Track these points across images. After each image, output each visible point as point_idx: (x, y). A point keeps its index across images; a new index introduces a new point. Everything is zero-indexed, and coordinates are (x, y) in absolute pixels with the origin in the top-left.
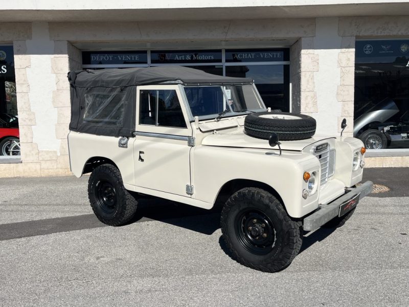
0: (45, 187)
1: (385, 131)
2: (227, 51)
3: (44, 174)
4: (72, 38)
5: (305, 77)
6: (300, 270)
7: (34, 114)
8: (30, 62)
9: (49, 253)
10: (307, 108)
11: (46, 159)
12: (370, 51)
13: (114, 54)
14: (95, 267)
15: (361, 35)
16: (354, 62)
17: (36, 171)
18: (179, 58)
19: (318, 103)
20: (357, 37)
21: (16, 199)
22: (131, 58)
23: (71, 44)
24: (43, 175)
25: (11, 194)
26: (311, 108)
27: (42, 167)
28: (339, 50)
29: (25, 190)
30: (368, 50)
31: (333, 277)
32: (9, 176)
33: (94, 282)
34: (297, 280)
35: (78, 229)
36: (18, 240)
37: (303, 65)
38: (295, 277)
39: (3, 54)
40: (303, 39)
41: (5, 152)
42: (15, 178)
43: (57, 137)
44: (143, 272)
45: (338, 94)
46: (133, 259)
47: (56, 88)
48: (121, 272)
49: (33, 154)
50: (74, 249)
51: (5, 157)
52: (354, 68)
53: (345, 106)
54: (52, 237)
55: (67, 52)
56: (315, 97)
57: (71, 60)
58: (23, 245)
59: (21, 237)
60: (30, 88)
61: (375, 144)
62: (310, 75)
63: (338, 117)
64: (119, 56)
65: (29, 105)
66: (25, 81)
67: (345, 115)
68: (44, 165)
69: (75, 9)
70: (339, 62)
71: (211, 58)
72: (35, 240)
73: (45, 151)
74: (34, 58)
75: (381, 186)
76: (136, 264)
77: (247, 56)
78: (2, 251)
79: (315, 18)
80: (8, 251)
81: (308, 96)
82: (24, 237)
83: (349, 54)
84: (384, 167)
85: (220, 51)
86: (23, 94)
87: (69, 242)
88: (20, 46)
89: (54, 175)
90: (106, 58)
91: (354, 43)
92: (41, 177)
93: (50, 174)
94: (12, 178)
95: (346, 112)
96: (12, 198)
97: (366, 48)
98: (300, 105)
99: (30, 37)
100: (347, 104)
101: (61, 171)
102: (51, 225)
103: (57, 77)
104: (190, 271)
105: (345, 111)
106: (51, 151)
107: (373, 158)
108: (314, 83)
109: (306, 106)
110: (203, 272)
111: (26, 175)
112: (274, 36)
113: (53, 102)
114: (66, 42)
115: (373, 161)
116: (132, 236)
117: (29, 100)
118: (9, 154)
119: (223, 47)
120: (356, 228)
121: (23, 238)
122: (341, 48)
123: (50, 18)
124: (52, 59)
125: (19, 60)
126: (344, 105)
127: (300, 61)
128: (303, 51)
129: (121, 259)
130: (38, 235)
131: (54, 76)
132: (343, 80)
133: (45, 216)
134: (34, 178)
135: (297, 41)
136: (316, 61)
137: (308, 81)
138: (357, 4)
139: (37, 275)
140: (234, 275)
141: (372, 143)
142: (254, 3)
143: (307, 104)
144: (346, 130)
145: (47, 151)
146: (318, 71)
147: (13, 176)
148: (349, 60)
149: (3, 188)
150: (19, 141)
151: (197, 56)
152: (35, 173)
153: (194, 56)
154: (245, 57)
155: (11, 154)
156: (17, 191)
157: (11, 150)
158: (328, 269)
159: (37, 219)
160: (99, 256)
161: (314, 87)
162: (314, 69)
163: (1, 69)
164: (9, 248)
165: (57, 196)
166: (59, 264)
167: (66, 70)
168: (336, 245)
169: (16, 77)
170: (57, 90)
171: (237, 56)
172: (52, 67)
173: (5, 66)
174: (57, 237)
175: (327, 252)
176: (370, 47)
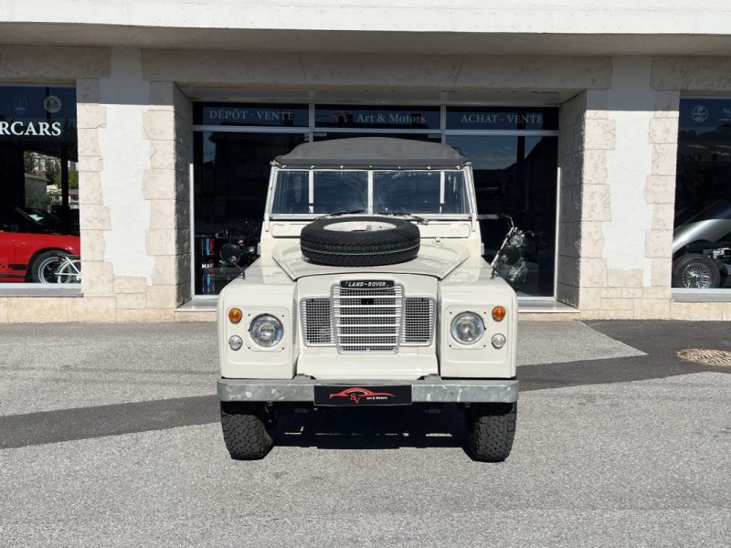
0: (130, 342)
1: (715, 257)
2: (450, 109)
3: (123, 317)
4: (183, 78)
5: (591, 158)
6: (657, 505)
7: (108, 210)
8: (105, 118)
9: (183, 463)
10: (592, 213)
11: (126, 291)
12: (704, 116)
13: (250, 109)
14: (278, 491)
15: (689, 89)
16: (677, 136)
17: (107, 311)
18: (364, 119)
19: (612, 204)
21: (84, 362)
22: (280, 116)
23: (178, 87)
24: (119, 320)
25: (73, 352)
26: (599, 213)
27: (119, 305)
28: (652, 113)
29: (96, 346)
30: (699, 115)
31: (724, 519)
32: (59, 321)
33: (286, 519)
34: (662, 526)
36: (117, 438)
37: (587, 138)
38: (654, 518)
39: (56, 103)
40: (589, 92)
41: (43, 277)
42: (72, 323)
43: (148, 253)
44: (371, 503)
45: (647, 190)
46: (342, 479)
47: (149, 165)
48: (331, 502)
49: (102, 281)
51: (44, 285)
52: (676, 146)
54: (178, 434)
55: (172, 101)
56: (606, 194)
57: (178, 116)
58: (129, 449)
59: (119, 433)
60: (102, 165)
61: (699, 279)
62: (599, 156)
63: (646, 231)
64: (259, 113)
65: (100, 194)
66: (94, 150)
67: (658, 227)
68: (123, 302)
70: (651, 134)
71: (420, 120)
72: (148, 438)
73: (125, 277)
74: (113, 111)
76: (351, 488)
77: (485, 119)
78: (95, 458)
79: (612, 57)
80: (106, 458)
81: (596, 192)
82: (126, 432)
83: (668, 122)
85: (437, 109)
86: (90, 174)
88: (88, 89)
89: (140, 320)
90: (236, 115)
91: (678, 101)
92: (116, 324)
93: (133, 318)
94: (63, 323)
95: (661, 223)
96: (78, 361)
97: (696, 112)
98: (580, 206)
99: (106, 74)
100: (663, 209)
101: (152, 312)
102: (167, 412)
103: (152, 145)
104: (456, 502)
105: (659, 220)
106: (137, 278)
107: (705, 305)
108: (606, 169)
109: (592, 210)
110: (482, 506)
111: (90, 318)
112: (538, 86)
113: (145, 189)
114: (172, 84)
115: (706, 308)
117: (100, 186)
118: (52, 280)
119: (443, 102)
120: (724, 429)
121: (124, 435)
122: (655, 109)
123: (147, 40)
124: (144, 113)
125: (86, 113)
126: (657, 211)
127: (583, 130)
128: (589, 114)
129: (321, 478)
130: (149, 429)
131: (148, 143)
132: (657, 167)
133: (150, 396)
134: (103, 324)
135: (577, 95)
136: (611, 132)
137: (596, 166)
138: (693, 35)
139: (176, 504)
141: (695, 277)
142: (513, 27)
143: (592, 206)
144: (659, 254)
145: (130, 277)
146: (614, 149)
147: (65, 321)
148: (667, 131)
149: (54, 341)
150: (79, 258)
151: (397, 116)
152: (106, 316)
153: (391, 116)
154: (480, 120)
155: (59, 280)
156: (81, 347)
157: (60, 273)
158: (708, 505)
159: (137, 399)
160: (278, 471)
161: (607, 176)
162: (606, 145)
163: (51, 129)
164: (105, 452)
165: (158, 359)
166: (209, 484)
167: (170, 134)
168: (702, 459)
169: (79, 144)
170: (152, 168)
171: (466, 118)
172: (143, 127)
173: (59, 124)
174: (187, 435)
175: (693, 473)
176: (704, 111)
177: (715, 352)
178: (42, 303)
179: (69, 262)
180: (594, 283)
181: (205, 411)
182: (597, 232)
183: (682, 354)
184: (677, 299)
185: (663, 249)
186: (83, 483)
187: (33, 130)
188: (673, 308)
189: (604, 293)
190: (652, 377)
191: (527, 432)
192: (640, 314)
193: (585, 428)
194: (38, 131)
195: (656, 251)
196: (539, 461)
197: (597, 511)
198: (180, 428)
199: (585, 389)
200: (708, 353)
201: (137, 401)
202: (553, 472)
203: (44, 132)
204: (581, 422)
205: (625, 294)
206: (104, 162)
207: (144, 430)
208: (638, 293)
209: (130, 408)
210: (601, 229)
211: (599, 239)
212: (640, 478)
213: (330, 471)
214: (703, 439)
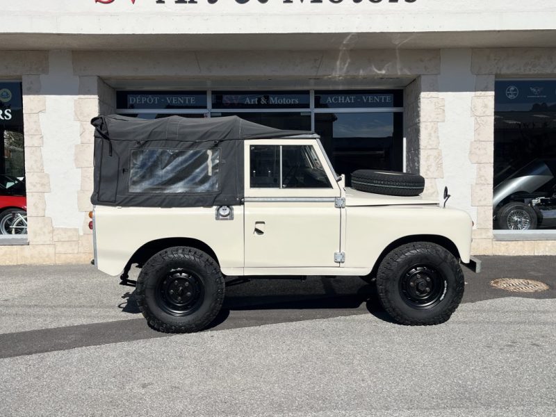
0: (62, 280)
1: (534, 205)
2: (317, 92)
3: (61, 260)
4: (105, 73)
5: (426, 129)
6: (438, 405)
7: (48, 176)
8: (45, 105)
9: (73, 377)
10: (428, 172)
11: (62, 240)
12: (515, 94)
13: (162, 96)
14: (141, 399)
15: (502, 73)
16: (493, 110)
17: (48, 256)
18: (251, 101)
19: (444, 165)
21: (21, 297)
22: (185, 101)
23: (102, 80)
24: (58, 262)
25: (14, 289)
26: (434, 172)
27: (57, 251)
28: (473, 94)
29: (34, 283)
30: (511, 93)
32: (11, 264)
35: (113, 342)
36: (28, 357)
37: (422, 113)
39: (8, 94)
40: (422, 77)
41: (4, 230)
42: (19, 266)
43: (79, 210)
44: (212, 407)
45: (471, 153)
46: (195, 388)
47: (80, 141)
49: (44, 233)
50: (109, 372)
51: (5, 236)
52: (493, 118)
53: (480, 170)
54: (76, 353)
55: (97, 91)
56: (439, 157)
57: (102, 103)
58: (34, 366)
59: (30, 353)
60: (43, 141)
61: (520, 222)
62: (432, 127)
63: (472, 185)
64: (168, 98)
65: (42, 165)
66: (37, 130)
67: (481, 182)
68: (60, 248)
69: (110, 33)
70: (473, 109)
71: (294, 101)
72: (52, 357)
73: (62, 228)
74: (51, 100)
75: (536, 283)
76: (200, 395)
77: (345, 99)
79: (440, 49)
80: (14, 374)
81: (430, 155)
82: (36, 352)
83: (486, 101)
84: (536, 254)
85: (307, 92)
86: (34, 149)
87: (100, 361)
88: (32, 83)
89: (74, 262)
90: (150, 101)
91: (493, 83)
92: (55, 265)
93: (68, 261)
94: (14, 266)
95: (483, 178)
96: (16, 295)
97: (509, 91)
98: (419, 167)
99: (45, 71)
100: (484, 167)
101: (83, 256)
102: (74, 336)
103: (82, 125)
104: (280, 405)
105: (481, 177)
106: (70, 229)
107: (520, 243)
108: (438, 137)
109: (428, 170)
110: (299, 409)
111: (35, 261)
113: (76, 160)
114: (96, 78)
115: (521, 245)
116: (191, 352)
117: (41, 158)
118: (10, 232)
119: (312, 87)
120: (509, 343)
121: (34, 355)
122: (475, 90)
123: (75, 44)
124: (75, 101)
125: (29, 102)
127: (419, 107)
128: (423, 94)
129: (178, 388)
130: (55, 350)
131: (78, 124)
132: (479, 134)
133: (64, 323)
134: (44, 266)
135: (415, 80)
136: (441, 109)
137: (430, 135)
138: (499, 31)
139: (57, 410)
140: (344, 412)
141: (517, 221)
142: (357, 28)
143: (428, 167)
144: (482, 203)
145: (66, 229)
146: (444, 121)
147: (15, 264)
148: (486, 106)
149: (3, 280)
150: (26, 215)
151: (276, 98)
152: (47, 259)
153: (271, 98)
154: (341, 101)
155: (13, 232)
156: (22, 285)
157: (14, 227)
158: (479, 405)
159: (53, 326)
160: (146, 382)
161: (439, 143)
162: (437, 118)
163: (3, 115)
164: (14, 369)
165: (80, 293)
168: (485, 368)
169: (25, 126)
170: (82, 143)
171: (330, 100)
172: (75, 112)
173: (10, 110)
174: (83, 354)
175: (474, 379)
176: (515, 90)
177: (521, 280)
181: (104, 334)
182: (432, 187)
183: (495, 283)
184: (498, 239)
185: (485, 199)
188: (495, 246)
191: (352, 347)
193: (399, 344)
195: (480, 200)
196: (355, 371)
197: (389, 412)
198: (80, 349)
200: (516, 282)
201: (53, 327)
202: (363, 380)
206: (45, 139)
207: (52, 350)
209: (45, 333)
210: (436, 184)
211: (434, 193)
212: (431, 384)
213: (187, 382)
214: (491, 351)
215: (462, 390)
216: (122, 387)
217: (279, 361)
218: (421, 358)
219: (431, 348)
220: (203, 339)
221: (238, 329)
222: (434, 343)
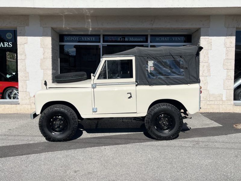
2: (151, 35)
4: (54, 26)
5: (203, 53)
7: (28, 73)
8: (27, 40)
9: (43, 167)
10: (203, 73)
13: (80, 37)
14: (74, 178)
15: (239, 27)
16: (235, 45)
17: (28, 109)
18: (121, 40)
19: (211, 70)
20: (237, 28)
21: (16, 128)
22: (90, 39)
23: (53, 29)
25: (13, 124)
26: (206, 73)
27: (32, 107)
28: (225, 37)
29: (22, 122)
32: (11, 113)
35: (59, 150)
36: (21, 156)
39: (10, 35)
40: (202, 29)
41: (8, 97)
42: (15, 114)
45: (224, 65)
46: (99, 173)
47: (43, 57)
49: (26, 99)
50: (59, 165)
51: (8, 100)
52: (235, 48)
54: (43, 155)
55: (50, 34)
56: (208, 66)
57: (53, 40)
58: (24, 161)
59: (22, 155)
60: (26, 57)
62: (206, 52)
63: (224, 79)
64: (82, 38)
65: (26, 68)
66: (23, 52)
69: (58, 7)
70: (225, 44)
71: (141, 40)
72: (32, 157)
74: (30, 39)
76: (102, 177)
77: (164, 39)
78: (11, 164)
79: (210, 16)
80: (15, 165)
81: (205, 65)
82: (25, 154)
83: (232, 39)
85: (147, 36)
86: (22, 60)
87: (54, 159)
88: (21, 30)
90: (74, 39)
91: (235, 32)
95: (229, 77)
96: (14, 128)
98: (199, 71)
99: (28, 25)
100: (230, 71)
102: (41, 147)
103: (44, 50)
105: (228, 76)
108: (208, 57)
109: (203, 72)
111: (22, 112)
112: (183, 27)
113: (41, 66)
114: (50, 28)
117: (25, 65)
118: (10, 98)
119: (149, 33)
121: (24, 156)
123: (41, 13)
124: (41, 39)
125: (20, 39)
126: (228, 72)
127: (200, 43)
128: (201, 37)
129: (91, 173)
131: (42, 49)
132: (228, 56)
133: (37, 141)
134: (26, 114)
135: (197, 30)
136: (210, 44)
137: (205, 56)
138: (239, 7)
142: (172, 5)
143: (203, 71)
144: (229, 88)
146: (211, 50)
147: (13, 113)
148: (231, 43)
149: (8, 120)
150: (18, 90)
151: (132, 38)
152: (27, 111)
153: (130, 38)
154: (163, 39)
155: (12, 98)
156: (17, 122)
157: (12, 96)
160: (76, 170)
161: (209, 60)
162: (208, 48)
163: (8, 45)
164: (15, 162)
166: (50, 175)
167: (50, 46)
168: (236, 167)
169: (18, 50)
170: (44, 58)
171: (157, 39)
172: (41, 44)
173: (11, 43)
174: (46, 156)
175: (231, 172)
178: (5, 106)
179: (15, 92)
180: (205, 99)
182: (205, 80)
183: (235, 126)
184: (236, 105)
185: (230, 86)
186: (5, 174)
187: (2, 45)
188: (234, 108)
189: (208, 103)
190: (222, 134)
191: (171, 156)
192: (222, 110)
193: (193, 154)
194: (4, 45)
195: (228, 87)
196: (174, 167)
198: (44, 153)
199: (196, 139)
201: (32, 143)
202: (178, 172)
203: (6, 46)
204: (192, 152)
205: (216, 103)
206: (27, 56)
207: (32, 154)
208: (221, 103)
209: (28, 146)
210: (207, 79)
211: (206, 83)
212: (210, 174)
213: (95, 170)
214: (238, 159)
215: (226, 178)
216: (66, 172)
217: (137, 161)
218: (205, 162)
219: (208, 157)
220: (101, 150)
221: (117, 145)
222: (210, 154)
